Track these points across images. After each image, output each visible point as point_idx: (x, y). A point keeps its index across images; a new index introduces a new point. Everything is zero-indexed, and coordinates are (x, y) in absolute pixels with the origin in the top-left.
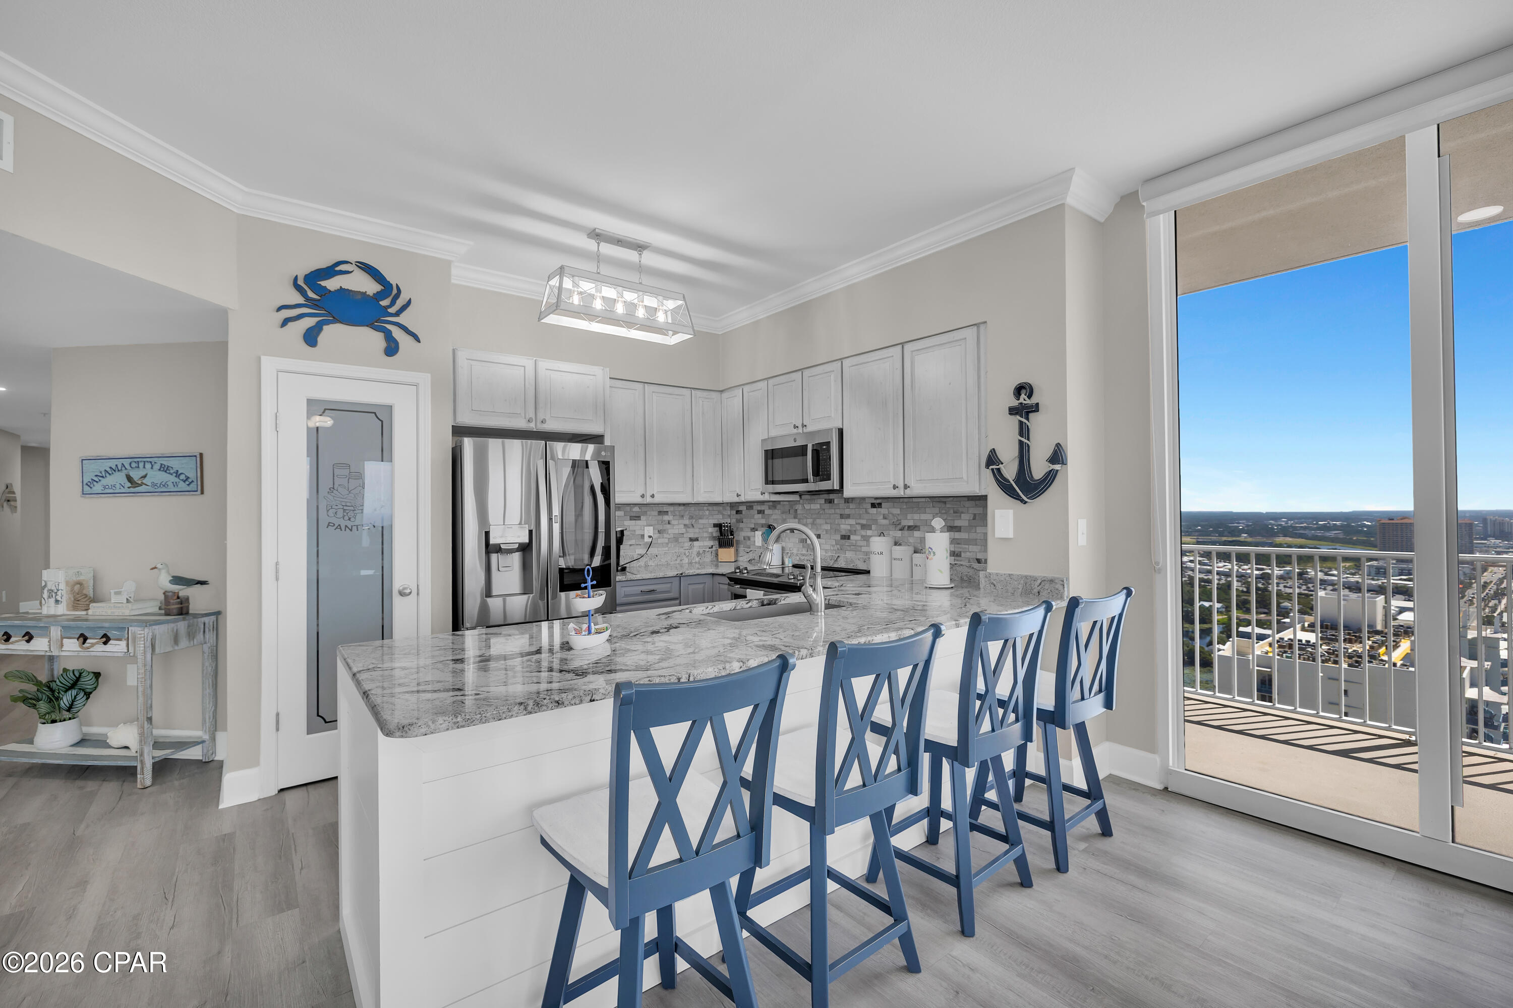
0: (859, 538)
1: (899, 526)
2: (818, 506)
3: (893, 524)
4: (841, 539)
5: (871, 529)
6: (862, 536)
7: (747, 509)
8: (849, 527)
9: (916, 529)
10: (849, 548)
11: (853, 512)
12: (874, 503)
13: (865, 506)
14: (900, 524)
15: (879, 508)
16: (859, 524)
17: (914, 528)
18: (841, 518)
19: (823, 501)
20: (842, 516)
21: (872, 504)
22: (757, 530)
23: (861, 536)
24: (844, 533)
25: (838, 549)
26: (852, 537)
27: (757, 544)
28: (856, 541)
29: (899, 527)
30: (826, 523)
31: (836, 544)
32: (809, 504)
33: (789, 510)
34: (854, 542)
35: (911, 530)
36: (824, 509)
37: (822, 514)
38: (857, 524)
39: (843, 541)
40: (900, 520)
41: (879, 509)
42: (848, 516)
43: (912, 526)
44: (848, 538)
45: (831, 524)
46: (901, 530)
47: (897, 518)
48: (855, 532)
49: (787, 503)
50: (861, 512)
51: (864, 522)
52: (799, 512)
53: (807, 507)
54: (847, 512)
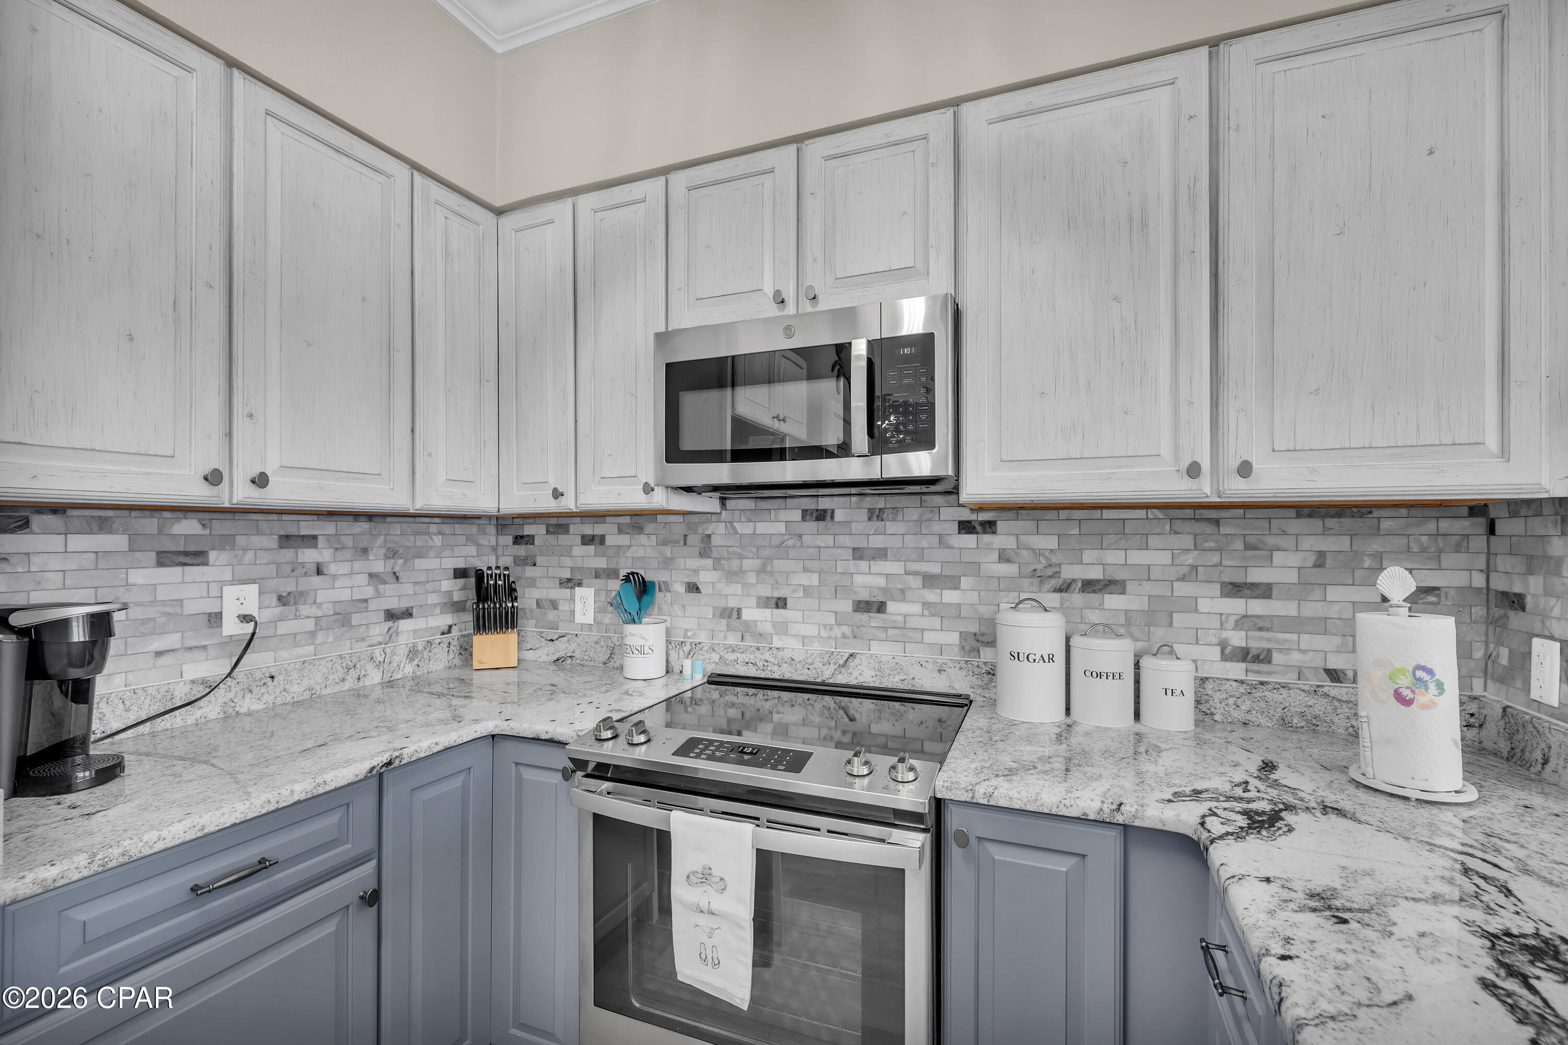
0: (916, 608)
1: (1053, 581)
2: (781, 528)
3: (1032, 576)
4: (854, 611)
5: (957, 587)
6: (926, 605)
7: (548, 532)
8: (881, 582)
9: (1112, 587)
10: (881, 634)
11: (896, 542)
12: (969, 522)
13: (936, 528)
14: (1056, 575)
15: (985, 532)
16: (916, 573)
17: (1106, 586)
18: (854, 559)
19: (797, 515)
20: (858, 553)
21: (961, 523)
22: (580, 585)
23: (924, 604)
24: (864, 596)
25: (844, 636)
26: (891, 607)
27: (579, 619)
28: (905, 616)
29: (1054, 583)
30: (806, 570)
31: (839, 624)
32: (750, 521)
33: (685, 536)
34: (900, 619)
35: (1094, 592)
36: (800, 536)
37: (794, 547)
38: (906, 573)
39: (863, 617)
40: (1059, 565)
41: (986, 538)
42: (881, 554)
43: (1098, 581)
44: (881, 608)
45: (821, 572)
46: (1060, 590)
47: (1047, 559)
48: (903, 596)
49: (679, 519)
50: (925, 544)
51: (934, 569)
52: (716, 541)
53: (743, 528)
54: (877, 542)
